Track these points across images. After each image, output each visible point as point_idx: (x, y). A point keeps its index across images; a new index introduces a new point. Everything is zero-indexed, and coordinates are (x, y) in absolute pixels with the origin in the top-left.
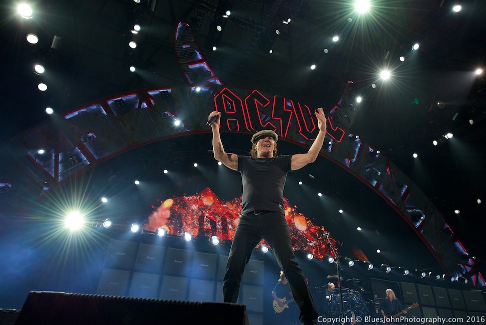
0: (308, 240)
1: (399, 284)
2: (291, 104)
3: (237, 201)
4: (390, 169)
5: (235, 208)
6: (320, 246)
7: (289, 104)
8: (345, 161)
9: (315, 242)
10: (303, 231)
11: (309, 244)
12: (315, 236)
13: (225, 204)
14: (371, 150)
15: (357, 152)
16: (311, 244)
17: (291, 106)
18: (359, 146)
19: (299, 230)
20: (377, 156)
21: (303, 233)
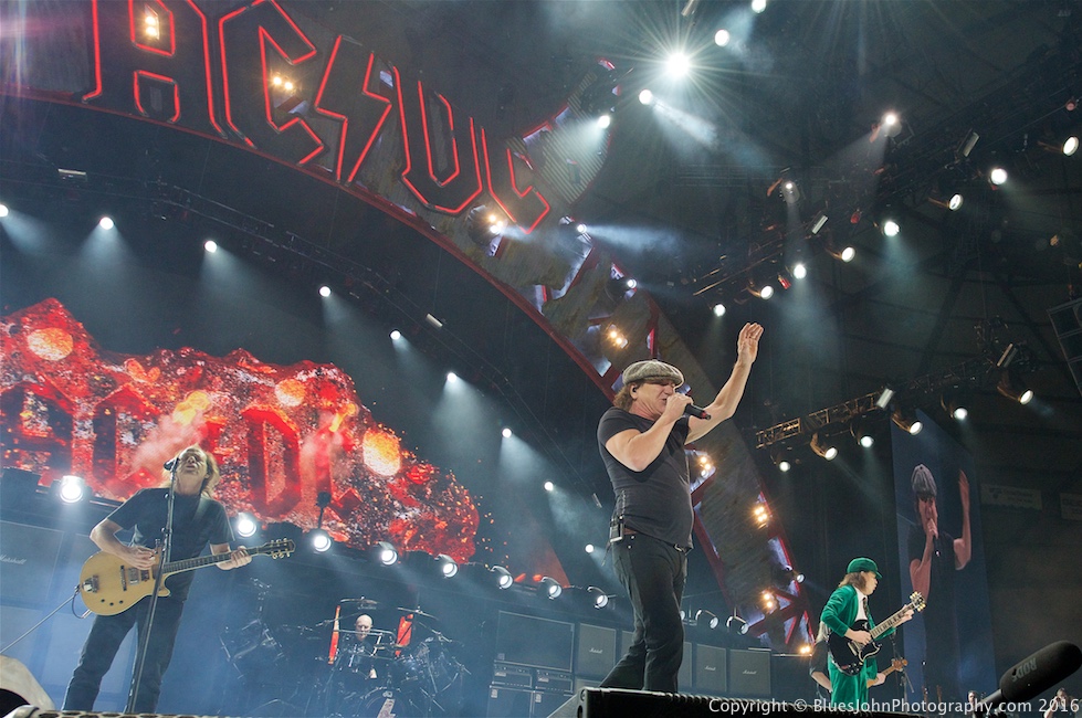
0: (395, 503)
1: (572, 630)
2: (394, 81)
3: (166, 361)
4: (655, 336)
5: (158, 380)
6: (430, 523)
7: (387, 78)
8: (534, 291)
9: (417, 511)
10: (386, 478)
11: (397, 514)
12: (421, 495)
13: (119, 364)
14: (618, 273)
15: (576, 271)
16: (403, 517)
17: (391, 85)
18: (586, 256)
19: (371, 472)
20: (630, 294)
21: (384, 481)
